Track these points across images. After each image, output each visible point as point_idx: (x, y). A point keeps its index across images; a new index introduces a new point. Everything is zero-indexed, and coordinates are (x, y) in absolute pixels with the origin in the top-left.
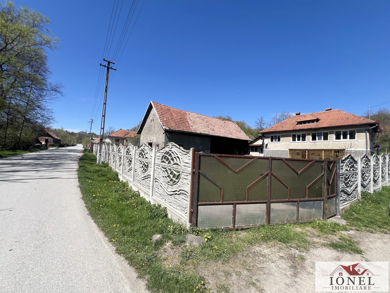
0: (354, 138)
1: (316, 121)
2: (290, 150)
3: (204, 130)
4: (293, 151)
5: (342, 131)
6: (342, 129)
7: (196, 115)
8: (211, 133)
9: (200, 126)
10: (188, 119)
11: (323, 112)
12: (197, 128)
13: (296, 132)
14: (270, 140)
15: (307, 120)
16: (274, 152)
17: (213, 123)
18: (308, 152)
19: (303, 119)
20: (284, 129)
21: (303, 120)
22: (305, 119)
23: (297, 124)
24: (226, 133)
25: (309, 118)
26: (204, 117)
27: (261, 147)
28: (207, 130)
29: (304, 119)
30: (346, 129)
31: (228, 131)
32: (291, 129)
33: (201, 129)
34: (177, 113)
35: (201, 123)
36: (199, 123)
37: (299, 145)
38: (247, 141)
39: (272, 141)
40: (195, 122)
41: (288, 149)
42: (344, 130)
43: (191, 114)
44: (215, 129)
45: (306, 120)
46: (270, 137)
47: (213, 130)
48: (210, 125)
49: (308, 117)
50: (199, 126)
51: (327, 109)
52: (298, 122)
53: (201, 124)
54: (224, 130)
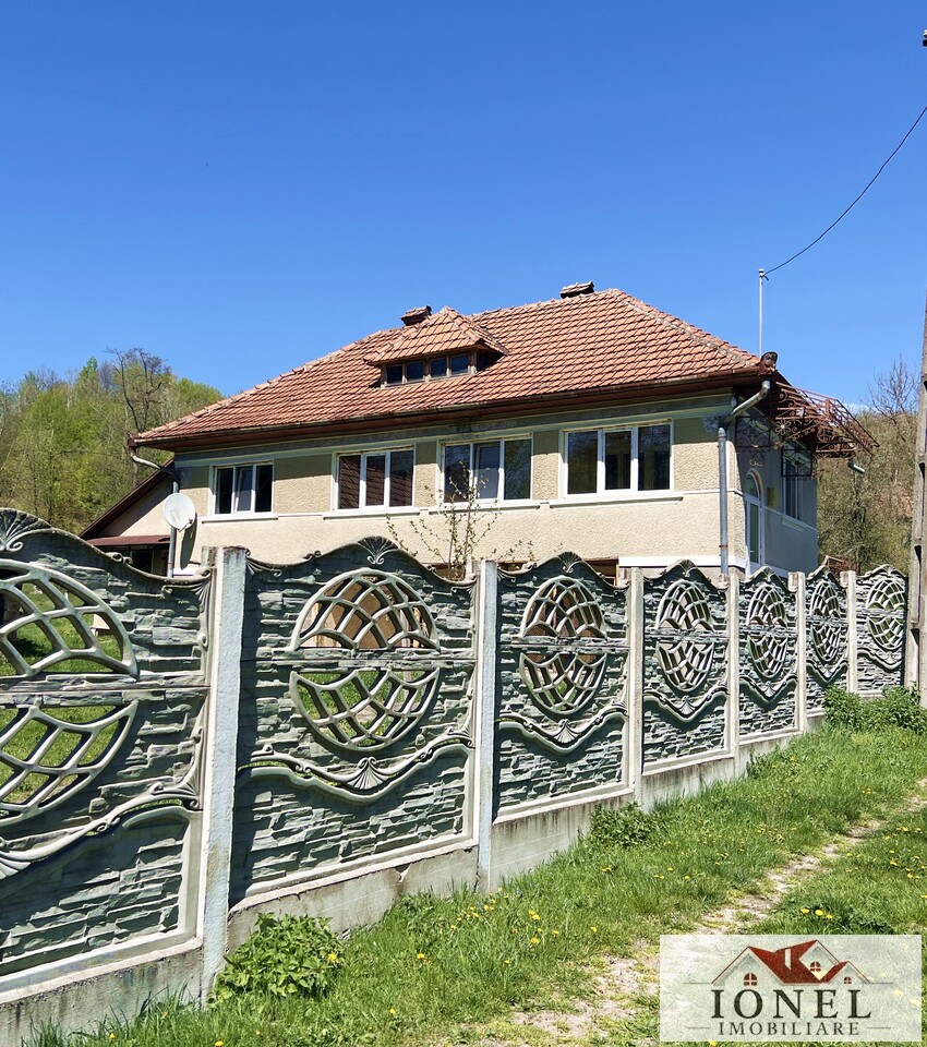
1: (474, 359)
5: (603, 428)
14: (209, 496)
23: (377, 383)
29: (415, 343)
39: (224, 506)
42: (614, 425)
46: (213, 478)
52: (380, 368)
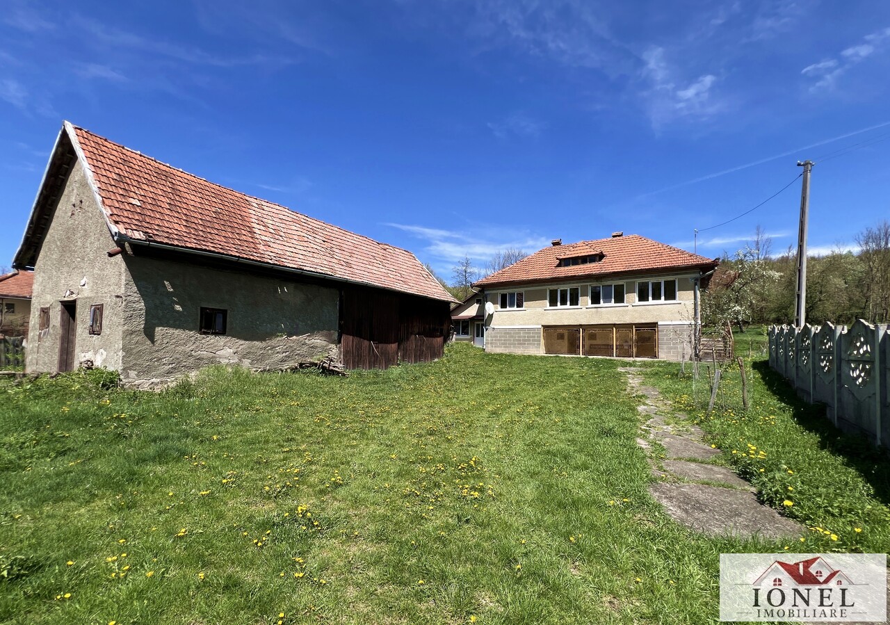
0: (674, 298)
1: (598, 258)
2: (544, 327)
3: (316, 261)
4: (552, 331)
5: (651, 281)
6: (652, 277)
7: (285, 213)
8: (341, 273)
9: (302, 248)
10: (253, 220)
11: (609, 239)
12: (288, 254)
13: (557, 284)
14: (498, 303)
15: (580, 255)
16: (508, 333)
17: (346, 246)
18: (584, 330)
19: (571, 253)
20: (531, 277)
21: (571, 256)
22: (576, 252)
23: (559, 265)
24: (389, 279)
25: (582, 251)
26: (315, 224)
27: (476, 323)
28: (325, 262)
29: (574, 252)
30: (659, 276)
31: (394, 273)
32: (547, 275)
33: (301, 257)
34: (207, 193)
35: (306, 239)
36: (296, 237)
37: (565, 315)
38: (447, 303)
39: (503, 306)
40: (282, 234)
41: (540, 326)
42: (655, 280)
43: (265, 208)
44: (353, 261)
45: (577, 255)
46: (499, 298)
47: (348, 264)
48: (337, 251)
49: (581, 248)
50: (297, 247)
51: (614, 234)
52: (560, 260)
53: (305, 244)
54: (382, 270)
